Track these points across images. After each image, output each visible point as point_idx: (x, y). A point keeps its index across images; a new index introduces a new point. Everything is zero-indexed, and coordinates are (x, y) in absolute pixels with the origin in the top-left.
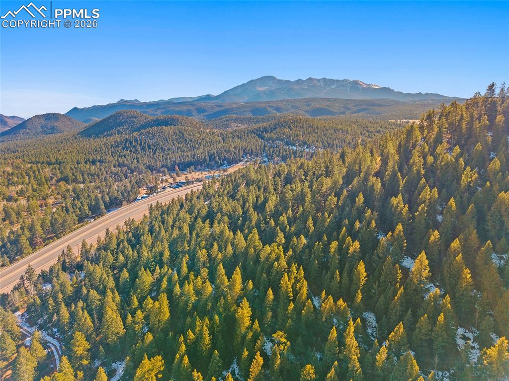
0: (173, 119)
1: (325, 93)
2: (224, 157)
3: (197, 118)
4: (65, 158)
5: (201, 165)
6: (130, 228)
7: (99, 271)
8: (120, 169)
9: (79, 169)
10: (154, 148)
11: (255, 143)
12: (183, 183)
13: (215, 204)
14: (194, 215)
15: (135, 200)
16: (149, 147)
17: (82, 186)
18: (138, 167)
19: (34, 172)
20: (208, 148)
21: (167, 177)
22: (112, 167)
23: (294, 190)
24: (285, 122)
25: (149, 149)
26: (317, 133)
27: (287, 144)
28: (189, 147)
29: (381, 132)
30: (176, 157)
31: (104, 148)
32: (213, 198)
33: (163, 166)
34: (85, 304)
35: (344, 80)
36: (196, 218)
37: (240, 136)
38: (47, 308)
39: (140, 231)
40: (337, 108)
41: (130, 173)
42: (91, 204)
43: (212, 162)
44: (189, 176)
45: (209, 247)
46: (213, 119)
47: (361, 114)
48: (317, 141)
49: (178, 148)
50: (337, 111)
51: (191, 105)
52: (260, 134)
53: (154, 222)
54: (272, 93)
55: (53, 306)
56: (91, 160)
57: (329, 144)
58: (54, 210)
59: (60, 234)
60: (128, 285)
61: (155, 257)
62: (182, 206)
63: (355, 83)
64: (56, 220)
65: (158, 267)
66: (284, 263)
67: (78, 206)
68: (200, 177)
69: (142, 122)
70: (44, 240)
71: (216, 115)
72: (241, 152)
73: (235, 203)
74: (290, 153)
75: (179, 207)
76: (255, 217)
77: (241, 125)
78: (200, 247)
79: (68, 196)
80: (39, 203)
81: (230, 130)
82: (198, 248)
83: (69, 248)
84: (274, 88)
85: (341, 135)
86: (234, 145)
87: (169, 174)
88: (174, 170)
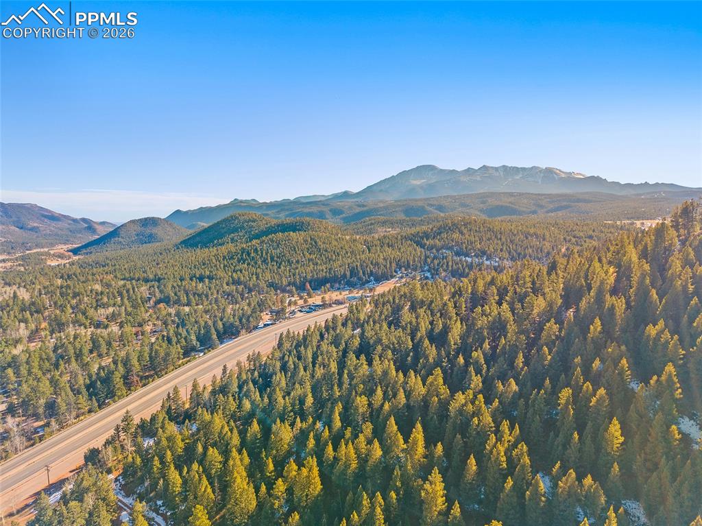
0: (303, 223)
1: (506, 185)
2: (371, 271)
3: (331, 222)
4: (166, 274)
5: (340, 283)
6: (254, 365)
7: (218, 421)
8: (235, 287)
9: (182, 288)
10: (279, 260)
11: (413, 253)
12: (318, 306)
13: (369, 333)
14: (341, 348)
15: (256, 328)
16: (272, 259)
17: (187, 309)
18: (258, 285)
19: (128, 291)
20: (349, 259)
21: (295, 298)
22: (225, 285)
23: (490, 314)
24: (454, 224)
25: (271, 262)
26: (500, 239)
27: (458, 254)
28: (324, 259)
29: (595, 238)
30: (308, 271)
31: (214, 261)
32: (366, 325)
33: (289, 284)
34: (201, 467)
35: (532, 168)
36: (345, 352)
37: (390, 244)
38: (150, 471)
39: (269, 369)
40: (524, 205)
41: (248, 293)
42: (199, 333)
43: (353, 279)
44: (327, 297)
45: (370, 393)
46: (353, 223)
47: (560, 213)
48: (501, 250)
49: (310, 260)
50: (524, 209)
51: (323, 205)
52: (418, 240)
53: (286, 356)
54: (431, 187)
55: (158, 469)
56: (198, 276)
57: (519, 254)
58: (153, 340)
59: (160, 371)
60: (258, 443)
61: (293, 405)
62: (322, 336)
63: (549, 171)
64: (156, 351)
65: (298, 420)
66: (488, 419)
67: (183, 336)
68: (340, 297)
69: (263, 228)
70: (141, 378)
71: (358, 217)
72: (394, 265)
73: (399, 332)
74: (463, 266)
75: (319, 338)
76: (432, 352)
77: (390, 229)
78: (356, 392)
79: (170, 322)
80: (134, 330)
81: (376, 236)
82: (354, 393)
83: (176, 390)
84: (435, 181)
85: (535, 242)
86: (382, 255)
87: (298, 294)
88: (304, 289)
